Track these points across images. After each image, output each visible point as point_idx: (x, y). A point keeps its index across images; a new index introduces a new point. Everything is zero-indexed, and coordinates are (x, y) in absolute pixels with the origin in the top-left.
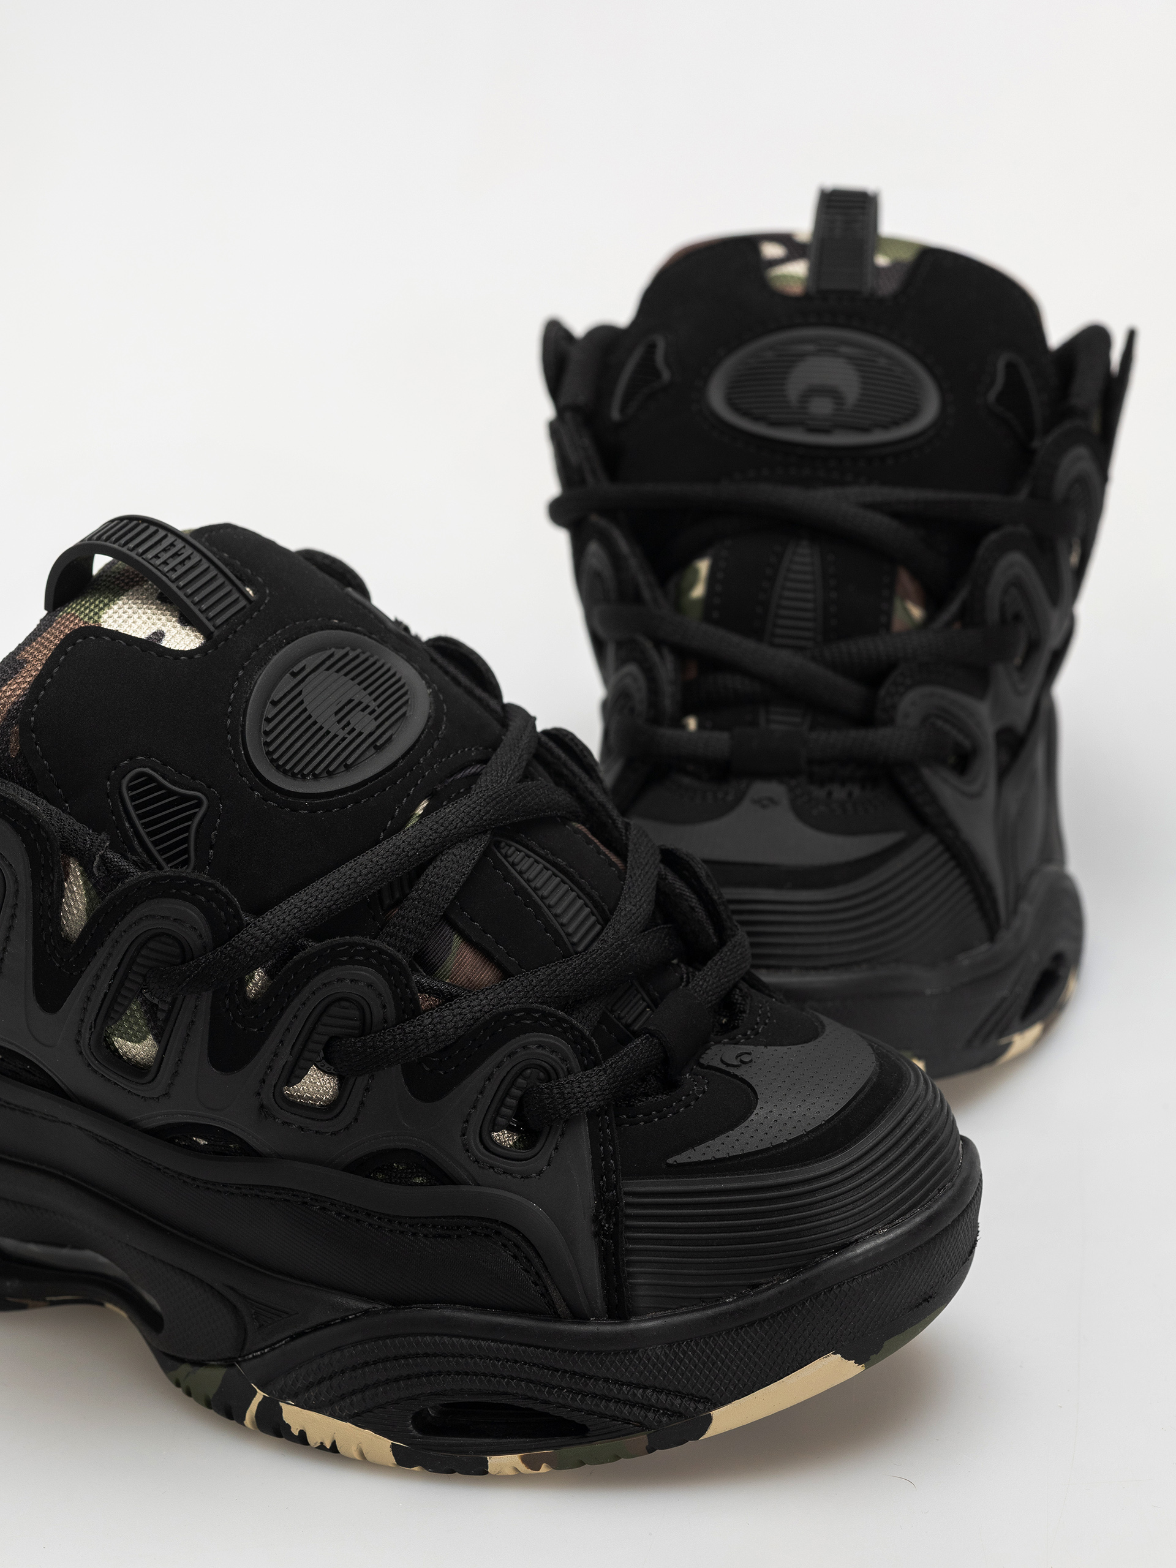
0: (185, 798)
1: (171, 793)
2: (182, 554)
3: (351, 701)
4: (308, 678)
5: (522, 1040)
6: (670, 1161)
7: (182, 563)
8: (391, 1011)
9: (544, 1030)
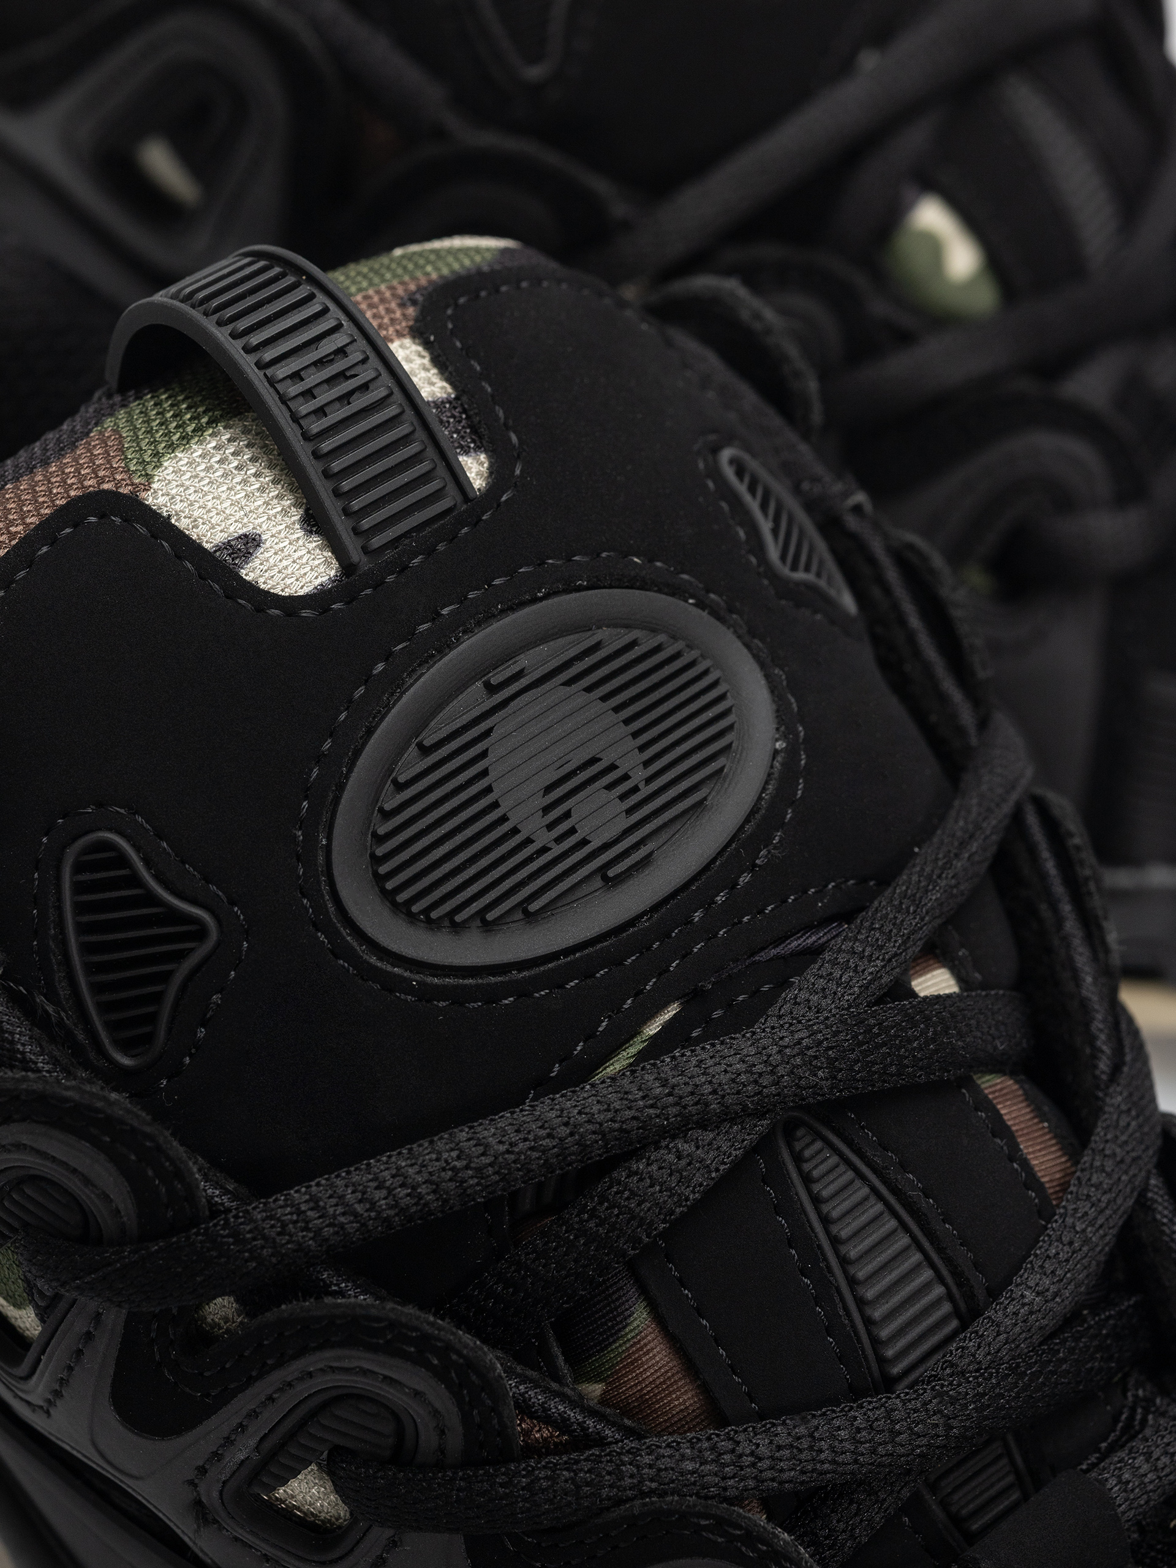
0: (175, 917)
1: (151, 899)
2: (355, 376)
3: (594, 761)
4: (516, 701)
7: (346, 398)
8: (455, 1441)
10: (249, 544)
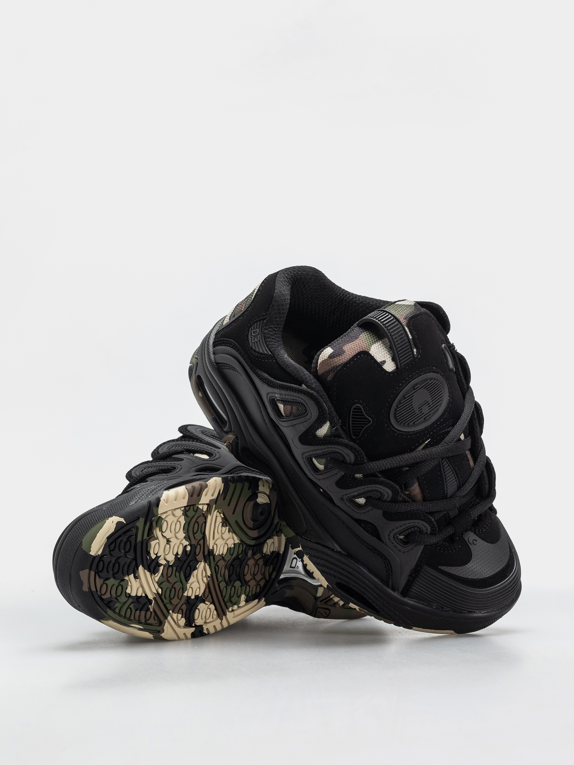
3: (426, 401)
4: (417, 391)
5: (419, 521)
6: (439, 567)
9: (426, 522)
10: (384, 362)
